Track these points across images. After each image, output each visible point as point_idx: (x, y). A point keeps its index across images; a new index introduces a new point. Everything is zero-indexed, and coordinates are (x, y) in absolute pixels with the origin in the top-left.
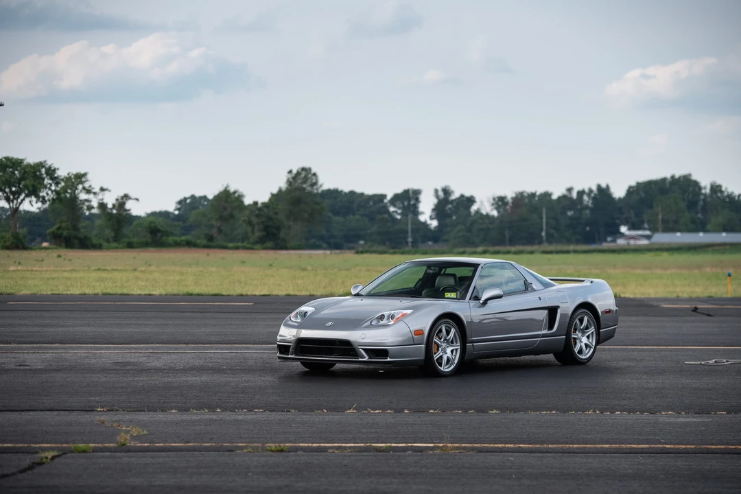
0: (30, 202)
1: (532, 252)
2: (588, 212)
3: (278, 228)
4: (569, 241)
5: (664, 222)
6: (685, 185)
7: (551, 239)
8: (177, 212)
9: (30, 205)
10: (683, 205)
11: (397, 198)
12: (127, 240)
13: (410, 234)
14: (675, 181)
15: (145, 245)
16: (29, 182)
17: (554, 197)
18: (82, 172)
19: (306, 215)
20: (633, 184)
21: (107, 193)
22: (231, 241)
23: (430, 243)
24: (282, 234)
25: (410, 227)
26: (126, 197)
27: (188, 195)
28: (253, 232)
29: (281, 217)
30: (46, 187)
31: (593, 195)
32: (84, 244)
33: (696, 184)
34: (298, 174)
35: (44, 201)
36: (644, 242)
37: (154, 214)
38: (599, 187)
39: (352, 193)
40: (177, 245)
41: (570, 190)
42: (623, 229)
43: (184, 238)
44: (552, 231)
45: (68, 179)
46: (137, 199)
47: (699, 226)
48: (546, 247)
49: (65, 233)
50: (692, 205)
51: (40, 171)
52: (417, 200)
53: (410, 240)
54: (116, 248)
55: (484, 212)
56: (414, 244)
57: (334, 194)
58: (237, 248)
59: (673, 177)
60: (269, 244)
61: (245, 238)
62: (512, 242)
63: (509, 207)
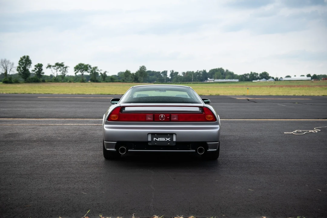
1: (190, 83)
2: (201, 75)
3: (138, 78)
4: (197, 81)
5: (217, 77)
6: (221, 70)
7: (194, 81)
8: (118, 75)
9: (86, 73)
10: (220, 74)
11: (163, 72)
12: (106, 81)
14: (219, 69)
15: (110, 82)
16: (85, 68)
17: (195, 72)
18: (96, 66)
19: (143, 76)
20: (211, 69)
21: (102, 71)
22: (128, 81)
23: (169, 81)
24: (139, 79)
25: (165, 78)
26: (106, 72)
27: (120, 72)
29: (138, 76)
30: (89, 69)
31: (202, 72)
32: (97, 81)
33: (223, 69)
34: (142, 67)
35: (89, 72)
36: (213, 81)
37: (113, 75)
38: (204, 70)
39: (153, 71)
40: (116, 82)
41: (198, 71)
42: (208, 79)
43: (118, 80)
44: (194, 79)
45: (93, 68)
47: (224, 78)
48: (193, 82)
49: (93, 79)
50: (222, 74)
51: (88, 66)
52: (167, 73)
53: (165, 81)
54: (104, 82)
55: (180, 75)
56: (166, 82)
57: (149, 72)
58: (129, 82)
59: (219, 68)
60: (136, 82)
61: (131, 80)
62: (186, 81)
63: (185, 74)
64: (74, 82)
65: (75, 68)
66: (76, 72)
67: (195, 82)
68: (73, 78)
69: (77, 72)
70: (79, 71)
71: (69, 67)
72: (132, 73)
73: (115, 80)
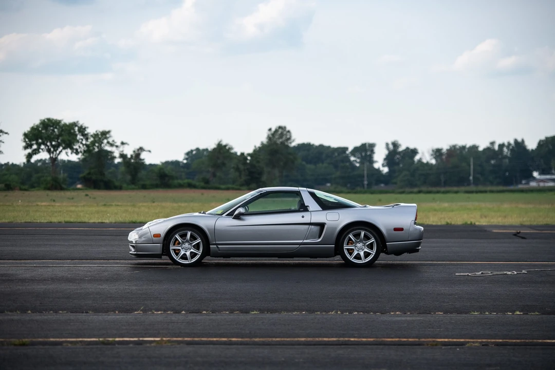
0: (67, 153)
1: (457, 192)
2: (507, 161)
3: (261, 174)
4: (492, 184)
7: (477, 182)
8: (185, 161)
9: (66, 155)
11: (356, 150)
12: (142, 183)
13: (366, 178)
15: (155, 186)
16: (66, 137)
17: (481, 149)
18: (107, 130)
19: (282, 163)
20: (543, 138)
21: (126, 146)
22: (224, 183)
23: (382, 185)
24: (264, 178)
25: (365, 172)
26: (141, 149)
27: (194, 148)
28: (240, 176)
29: (262, 164)
30: (78, 142)
31: (511, 147)
32: (108, 186)
34: (276, 131)
35: (77, 153)
36: (551, 184)
37: (167, 163)
38: (516, 141)
39: (321, 146)
40: (180, 186)
41: (493, 143)
42: (535, 174)
43: (186, 181)
44: (479, 176)
45: (95, 136)
46: (150, 151)
48: (472, 188)
49: (94, 177)
51: (74, 130)
52: (372, 152)
53: (366, 183)
54: (133, 189)
55: (425, 161)
56: (369, 185)
57: (306, 147)
58: (228, 189)
61: (234, 182)
62: (446, 184)
63: (444, 157)
64: (21, 189)
65: (26, 135)
66: (29, 151)
67: (481, 188)
68: (17, 174)
69: (36, 152)
70: (43, 147)
71: (6, 133)
72: (239, 154)
73: (176, 182)
